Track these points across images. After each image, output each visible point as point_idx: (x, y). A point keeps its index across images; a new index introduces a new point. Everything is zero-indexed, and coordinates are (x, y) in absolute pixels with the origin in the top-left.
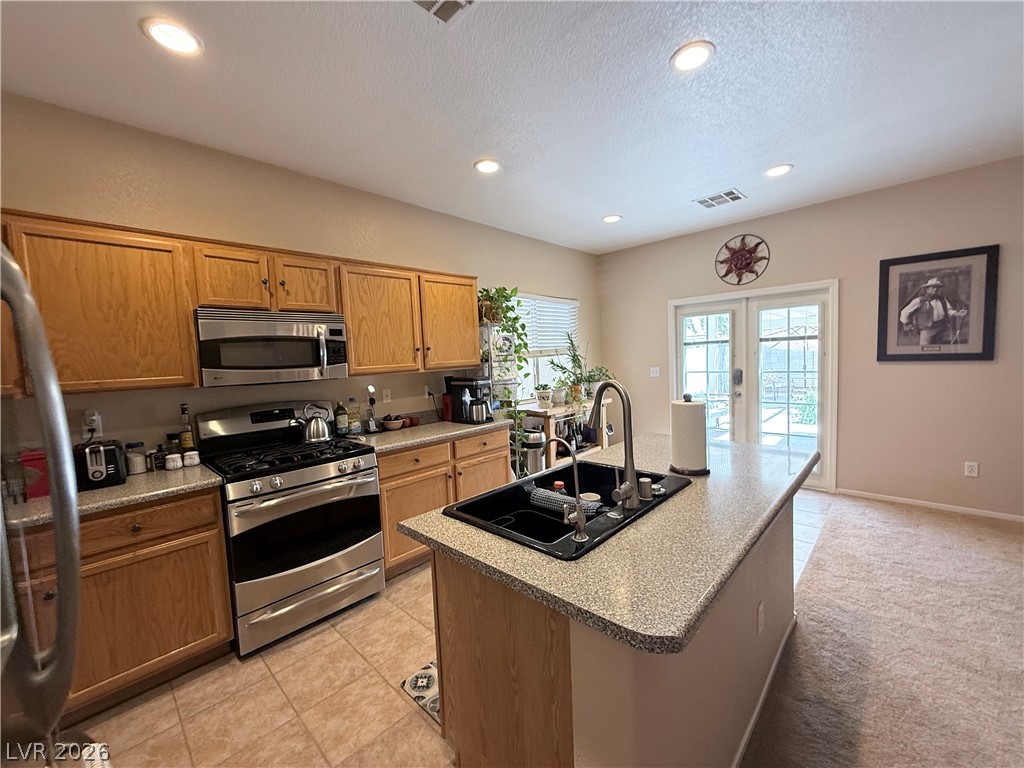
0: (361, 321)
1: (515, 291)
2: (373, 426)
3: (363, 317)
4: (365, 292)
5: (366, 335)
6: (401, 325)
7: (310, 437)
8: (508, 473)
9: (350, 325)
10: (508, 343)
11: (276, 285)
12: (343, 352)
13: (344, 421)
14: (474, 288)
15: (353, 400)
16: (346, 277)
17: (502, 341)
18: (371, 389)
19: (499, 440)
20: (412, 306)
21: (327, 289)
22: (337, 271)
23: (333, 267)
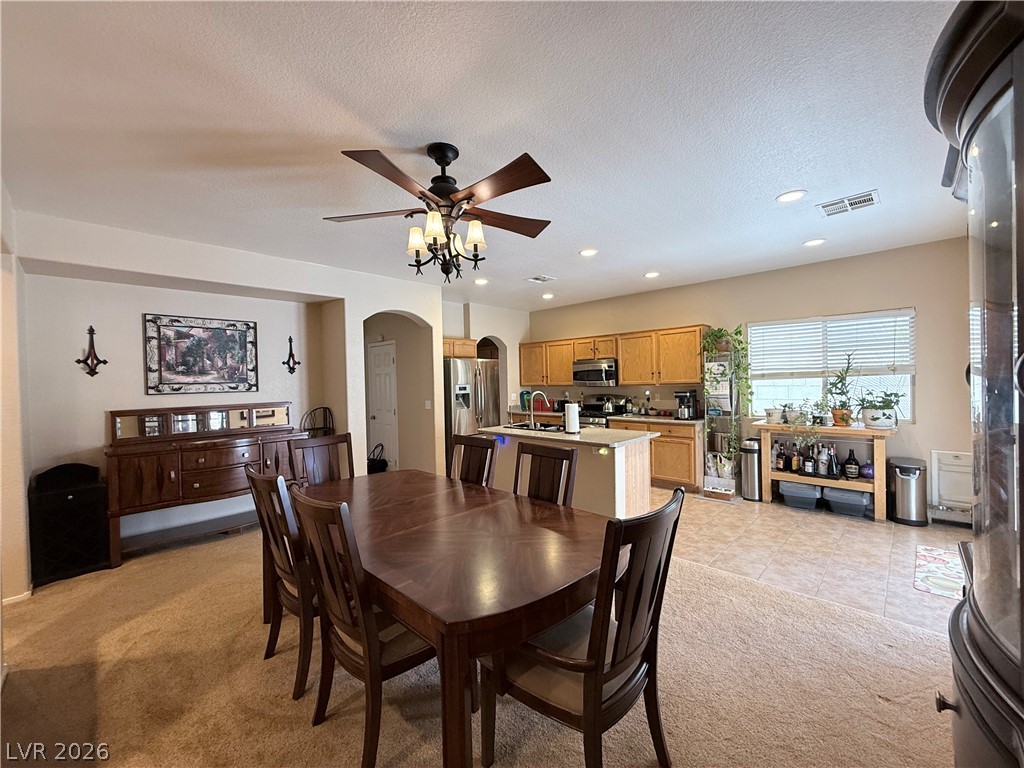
0: (626, 361)
2: (643, 412)
3: (627, 359)
4: (628, 347)
5: (628, 366)
6: (645, 361)
7: (606, 409)
8: (690, 456)
9: (620, 363)
10: (722, 368)
11: (595, 350)
12: (613, 374)
13: (629, 406)
14: (698, 332)
15: (635, 397)
16: (620, 342)
17: (717, 367)
18: (648, 393)
19: (683, 432)
20: (652, 350)
21: (612, 348)
22: (616, 340)
23: (615, 339)
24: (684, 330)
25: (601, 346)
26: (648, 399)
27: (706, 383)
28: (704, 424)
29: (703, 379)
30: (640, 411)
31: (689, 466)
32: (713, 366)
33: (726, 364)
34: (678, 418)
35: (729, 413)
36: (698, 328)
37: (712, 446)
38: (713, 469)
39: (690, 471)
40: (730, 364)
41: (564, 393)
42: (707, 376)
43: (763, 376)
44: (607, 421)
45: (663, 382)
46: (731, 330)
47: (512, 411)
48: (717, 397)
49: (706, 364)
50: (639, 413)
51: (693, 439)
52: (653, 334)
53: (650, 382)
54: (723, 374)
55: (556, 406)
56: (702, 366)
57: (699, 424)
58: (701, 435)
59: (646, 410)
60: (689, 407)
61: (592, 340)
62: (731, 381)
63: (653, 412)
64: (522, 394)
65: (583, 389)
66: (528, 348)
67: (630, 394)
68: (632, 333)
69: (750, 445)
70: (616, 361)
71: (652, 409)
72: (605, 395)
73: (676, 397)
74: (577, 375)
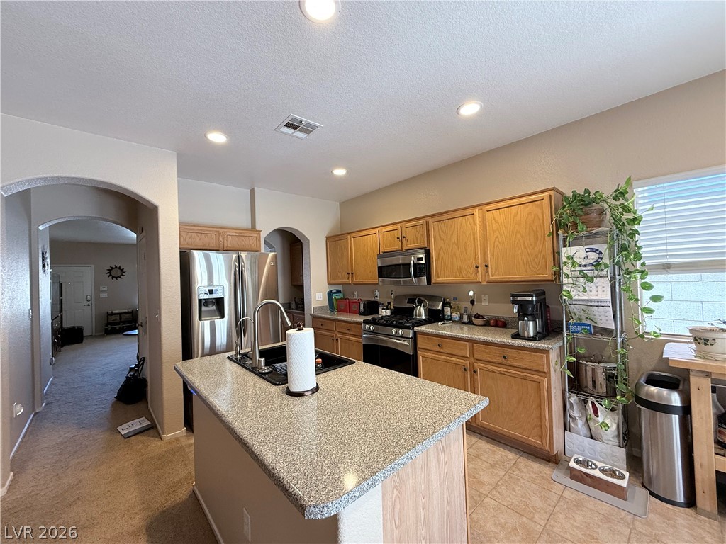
0: (440, 250)
1: (629, 181)
2: (465, 319)
3: (441, 248)
4: (442, 232)
5: (442, 258)
6: (466, 250)
7: (416, 315)
8: (541, 403)
9: (433, 253)
10: (593, 256)
11: (402, 238)
12: (424, 270)
13: (448, 311)
14: (547, 201)
15: (455, 299)
16: (432, 225)
17: (585, 254)
18: (471, 293)
19: (528, 360)
20: (474, 233)
21: (422, 235)
22: (427, 223)
23: (425, 222)
24: (524, 200)
25: (409, 233)
26: (472, 302)
27: (565, 281)
28: (561, 348)
29: (558, 274)
30: (461, 317)
31: (540, 417)
32: (578, 253)
33: (603, 248)
34: (516, 336)
35: (609, 332)
36: (546, 195)
37: (576, 383)
38: (580, 423)
39: (542, 427)
40: (611, 249)
41: (373, 292)
42: (566, 270)
43: (666, 268)
44: (415, 333)
45: (492, 278)
46: (608, 191)
47: (316, 314)
48: (586, 304)
49: (563, 250)
50: (460, 321)
51: (546, 374)
52: (476, 211)
53: (473, 278)
54: (597, 265)
55: (362, 308)
56: (556, 254)
57: (552, 347)
58: (558, 367)
59: (470, 317)
60: (534, 320)
61: (399, 226)
62: (613, 278)
63: (479, 321)
64: (330, 294)
65: (393, 288)
66: (335, 241)
67: (448, 294)
68: (446, 213)
69: (660, 397)
70: (427, 252)
71: (478, 316)
72: (416, 296)
73: (514, 302)
74: (383, 272)
